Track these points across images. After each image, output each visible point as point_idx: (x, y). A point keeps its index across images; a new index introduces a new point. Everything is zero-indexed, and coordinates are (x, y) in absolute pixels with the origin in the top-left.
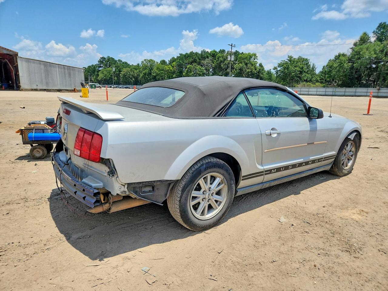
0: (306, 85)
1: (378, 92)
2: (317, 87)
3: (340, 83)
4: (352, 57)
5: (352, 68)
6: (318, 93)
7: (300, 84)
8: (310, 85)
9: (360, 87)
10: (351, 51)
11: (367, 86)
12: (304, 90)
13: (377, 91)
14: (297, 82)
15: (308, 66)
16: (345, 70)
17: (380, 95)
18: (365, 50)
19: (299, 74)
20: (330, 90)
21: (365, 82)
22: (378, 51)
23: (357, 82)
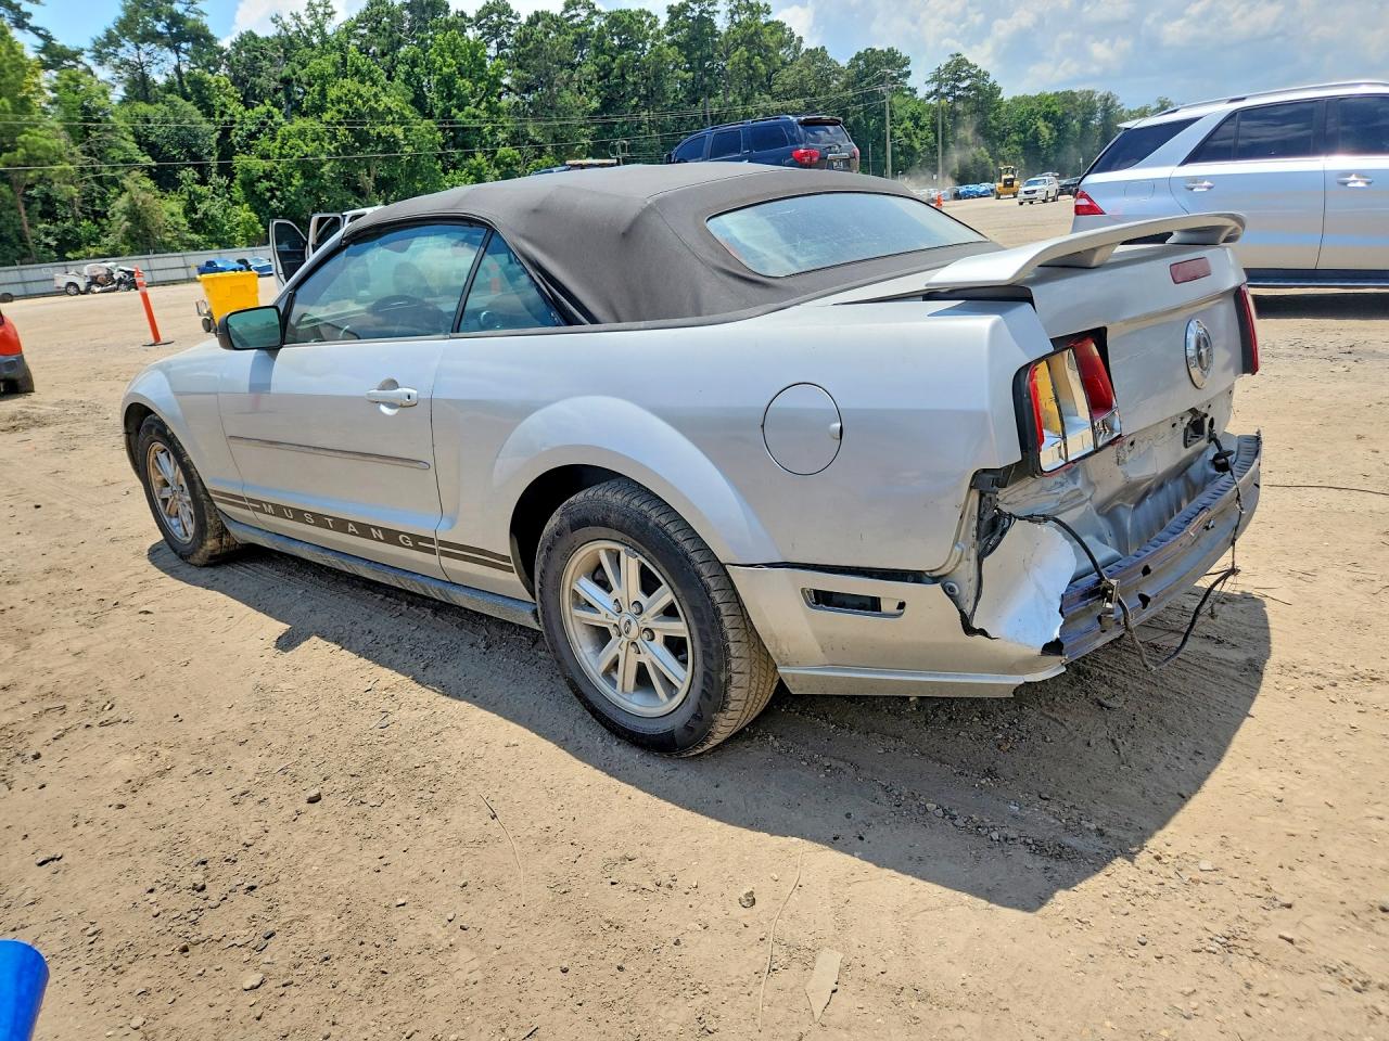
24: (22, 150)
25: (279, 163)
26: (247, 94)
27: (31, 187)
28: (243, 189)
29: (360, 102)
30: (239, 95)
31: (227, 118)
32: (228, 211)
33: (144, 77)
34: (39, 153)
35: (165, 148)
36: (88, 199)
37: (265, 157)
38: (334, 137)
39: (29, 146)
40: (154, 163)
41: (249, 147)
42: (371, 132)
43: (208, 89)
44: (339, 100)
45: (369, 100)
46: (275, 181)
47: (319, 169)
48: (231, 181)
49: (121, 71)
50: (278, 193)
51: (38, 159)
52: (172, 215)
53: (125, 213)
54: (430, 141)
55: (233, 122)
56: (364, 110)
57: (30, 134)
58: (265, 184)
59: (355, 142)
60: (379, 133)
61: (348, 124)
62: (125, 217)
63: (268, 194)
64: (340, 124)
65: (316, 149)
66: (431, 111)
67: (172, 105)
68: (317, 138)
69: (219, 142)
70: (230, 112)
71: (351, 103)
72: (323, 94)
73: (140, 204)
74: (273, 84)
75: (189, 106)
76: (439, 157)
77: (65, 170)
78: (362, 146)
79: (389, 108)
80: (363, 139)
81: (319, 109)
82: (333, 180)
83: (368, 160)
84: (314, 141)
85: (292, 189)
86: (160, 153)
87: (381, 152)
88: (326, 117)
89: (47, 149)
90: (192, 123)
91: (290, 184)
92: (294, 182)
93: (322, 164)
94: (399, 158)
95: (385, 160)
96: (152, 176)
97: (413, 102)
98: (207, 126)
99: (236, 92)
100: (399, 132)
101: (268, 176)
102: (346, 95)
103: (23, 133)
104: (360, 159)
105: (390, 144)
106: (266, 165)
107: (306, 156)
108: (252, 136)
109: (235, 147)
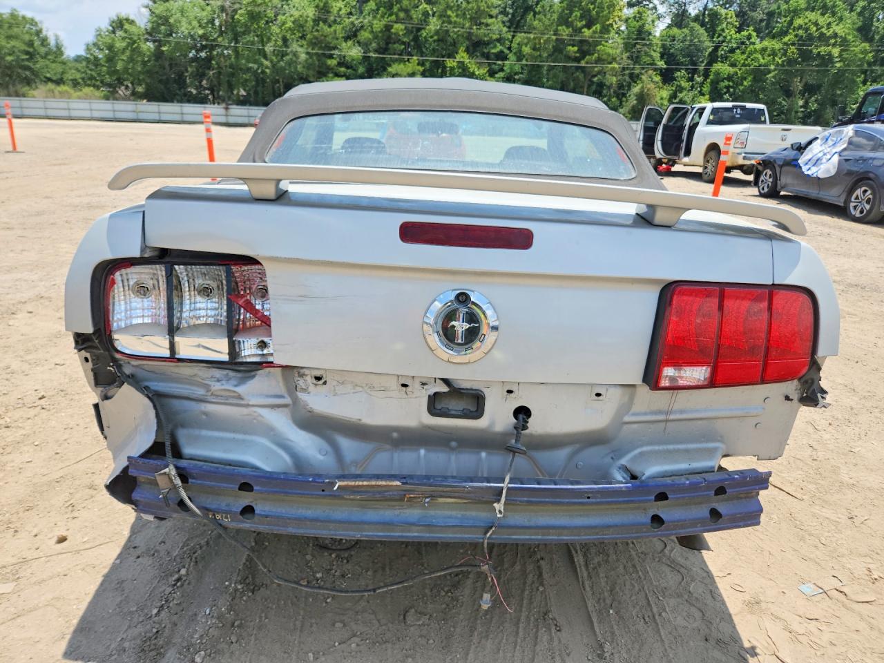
0: (56, 92)
1: (227, 115)
2: (87, 97)
3: (140, 89)
4: (153, 28)
5: (158, 55)
6: (96, 114)
7: (37, 88)
8: (67, 91)
9: (189, 101)
10: (145, 12)
11: (201, 100)
12: (54, 105)
13: (222, 111)
14: (28, 82)
15: (44, 41)
16: (146, 59)
17: (231, 120)
18: (179, 15)
19: (27, 60)
20: (125, 107)
21: (194, 92)
22: (205, 21)
23: (180, 89)
24: (596, 55)
25: (740, 69)
26: (743, 23)
27: (595, 76)
28: (711, 85)
29: (815, 29)
30: (737, 23)
31: (721, 39)
32: (695, 99)
33: (685, 11)
34: (604, 57)
35: (678, 57)
36: (621, 86)
37: (733, 65)
38: (785, 54)
39: (600, 52)
40: (665, 66)
41: (726, 58)
42: (814, 51)
43: (719, 19)
44: (800, 27)
45: (822, 27)
46: (733, 82)
47: (765, 75)
48: (705, 80)
49: (672, 7)
50: (731, 90)
51: (604, 60)
52: (662, 99)
53: (636, 96)
54: (860, 60)
55: (723, 41)
56: (816, 34)
57: (604, 46)
58: (726, 83)
59: (799, 57)
60: (819, 52)
61: (799, 45)
62: (635, 98)
63: (725, 90)
64: (793, 44)
65: (769, 61)
66: (873, 36)
67: (692, 30)
68: (774, 54)
69: (710, 54)
70: (724, 34)
71: (807, 30)
72: (791, 23)
73: (646, 91)
74: (761, 16)
75: (702, 31)
76: (865, 72)
77: (614, 67)
78: (803, 61)
79: (836, 34)
80: (806, 56)
81: (784, 33)
82: (773, 83)
83: (803, 71)
84: (769, 56)
85: (741, 88)
86: (674, 60)
87: (816, 66)
88: (786, 39)
89: (609, 55)
90: (699, 41)
91: (742, 84)
92: (745, 83)
93: (769, 72)
94: (828, 70)
95: (818, 71)
96: (661, 75)
97: (860, 30)
98: (708, 44)
99: (736, 21)
100: (836, 52)
101: (729, 78)
102: (806, 24)
103: (601, 45)
104: (797, 70)
105: (827, 60)
106: (732, 70)
107: (760, 66)
108: (732, 51)
109: (718, 57)
